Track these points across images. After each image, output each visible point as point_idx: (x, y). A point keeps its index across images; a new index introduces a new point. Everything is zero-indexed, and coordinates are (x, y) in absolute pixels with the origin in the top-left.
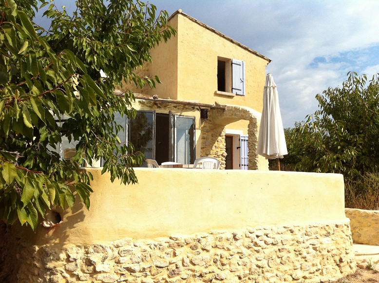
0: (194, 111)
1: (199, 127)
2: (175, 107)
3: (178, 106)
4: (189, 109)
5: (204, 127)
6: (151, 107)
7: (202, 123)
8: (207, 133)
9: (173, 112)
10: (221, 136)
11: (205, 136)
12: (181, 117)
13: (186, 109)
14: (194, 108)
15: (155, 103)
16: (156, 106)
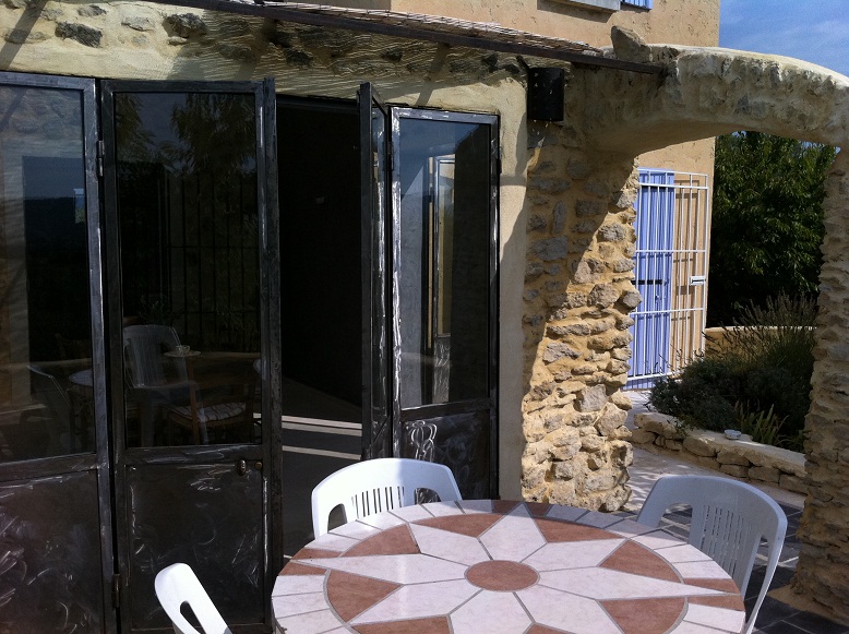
0: (495, 82)
1: (520, 168)
2: (393, 57)
3: (411, 51)
4: (467, 68)
5: (543, 166)
6: (245, 57)
7: (531, 148)
8: (553, 200)
9: (380, 85)
10: (615, 209)
11: (545, 214)
12: (425, 115)
13: (454, 68)
14: (491, 64)
15: (275, 32)
16: (278, 53)
